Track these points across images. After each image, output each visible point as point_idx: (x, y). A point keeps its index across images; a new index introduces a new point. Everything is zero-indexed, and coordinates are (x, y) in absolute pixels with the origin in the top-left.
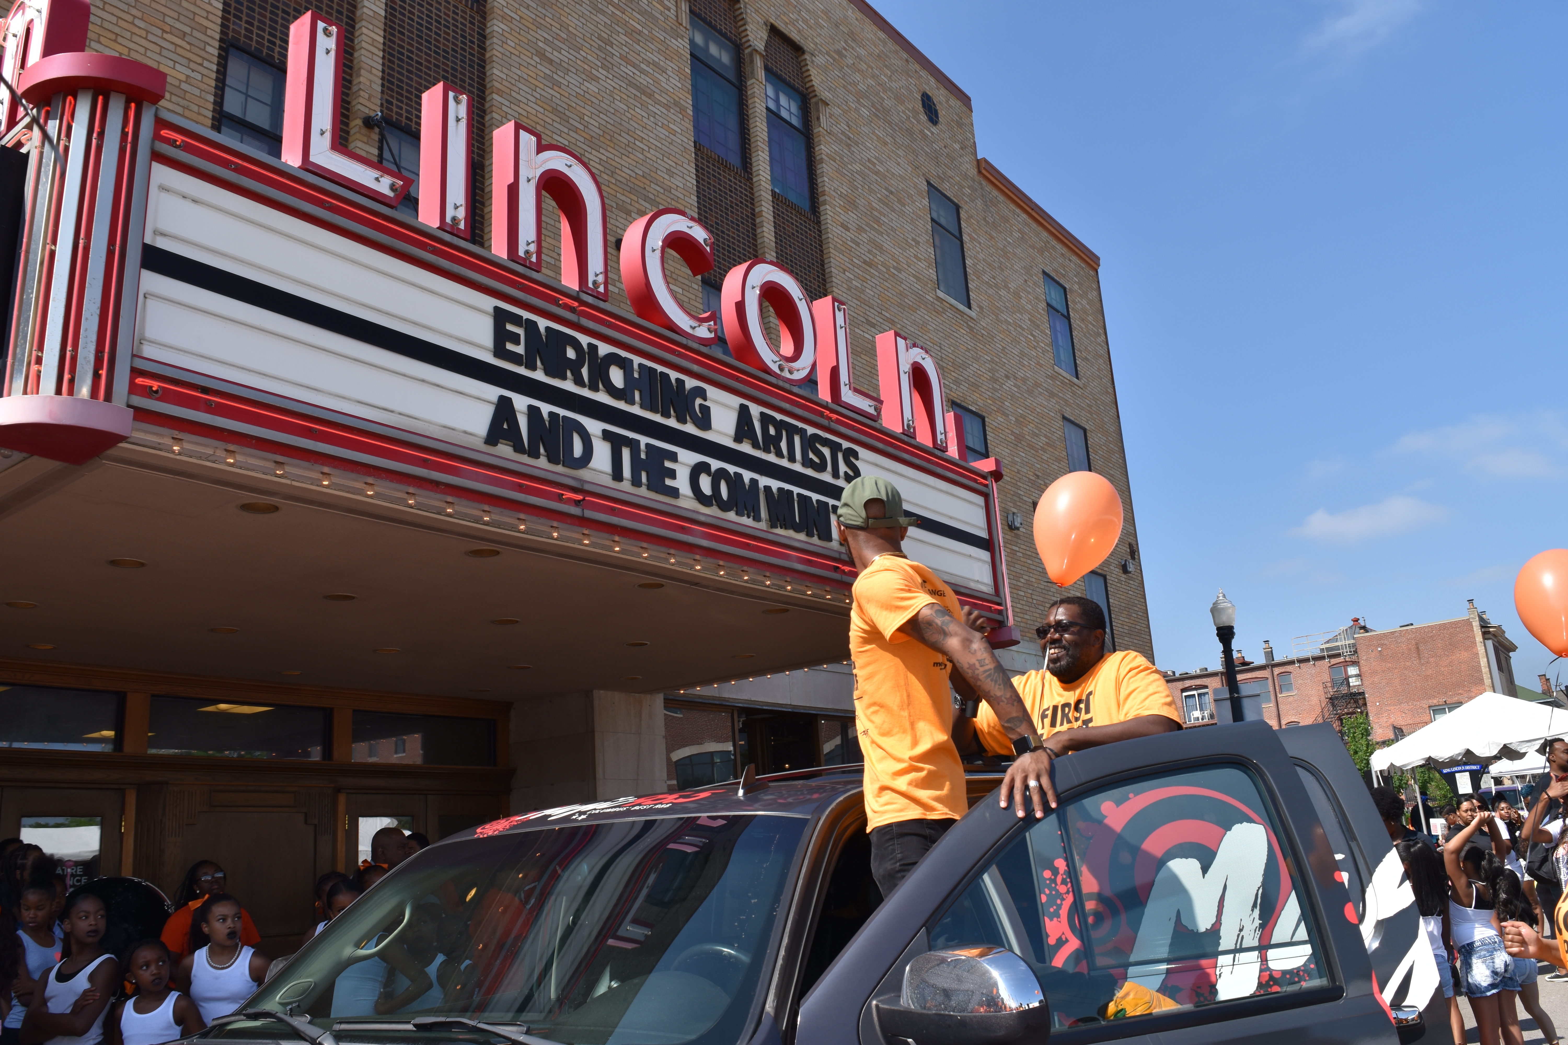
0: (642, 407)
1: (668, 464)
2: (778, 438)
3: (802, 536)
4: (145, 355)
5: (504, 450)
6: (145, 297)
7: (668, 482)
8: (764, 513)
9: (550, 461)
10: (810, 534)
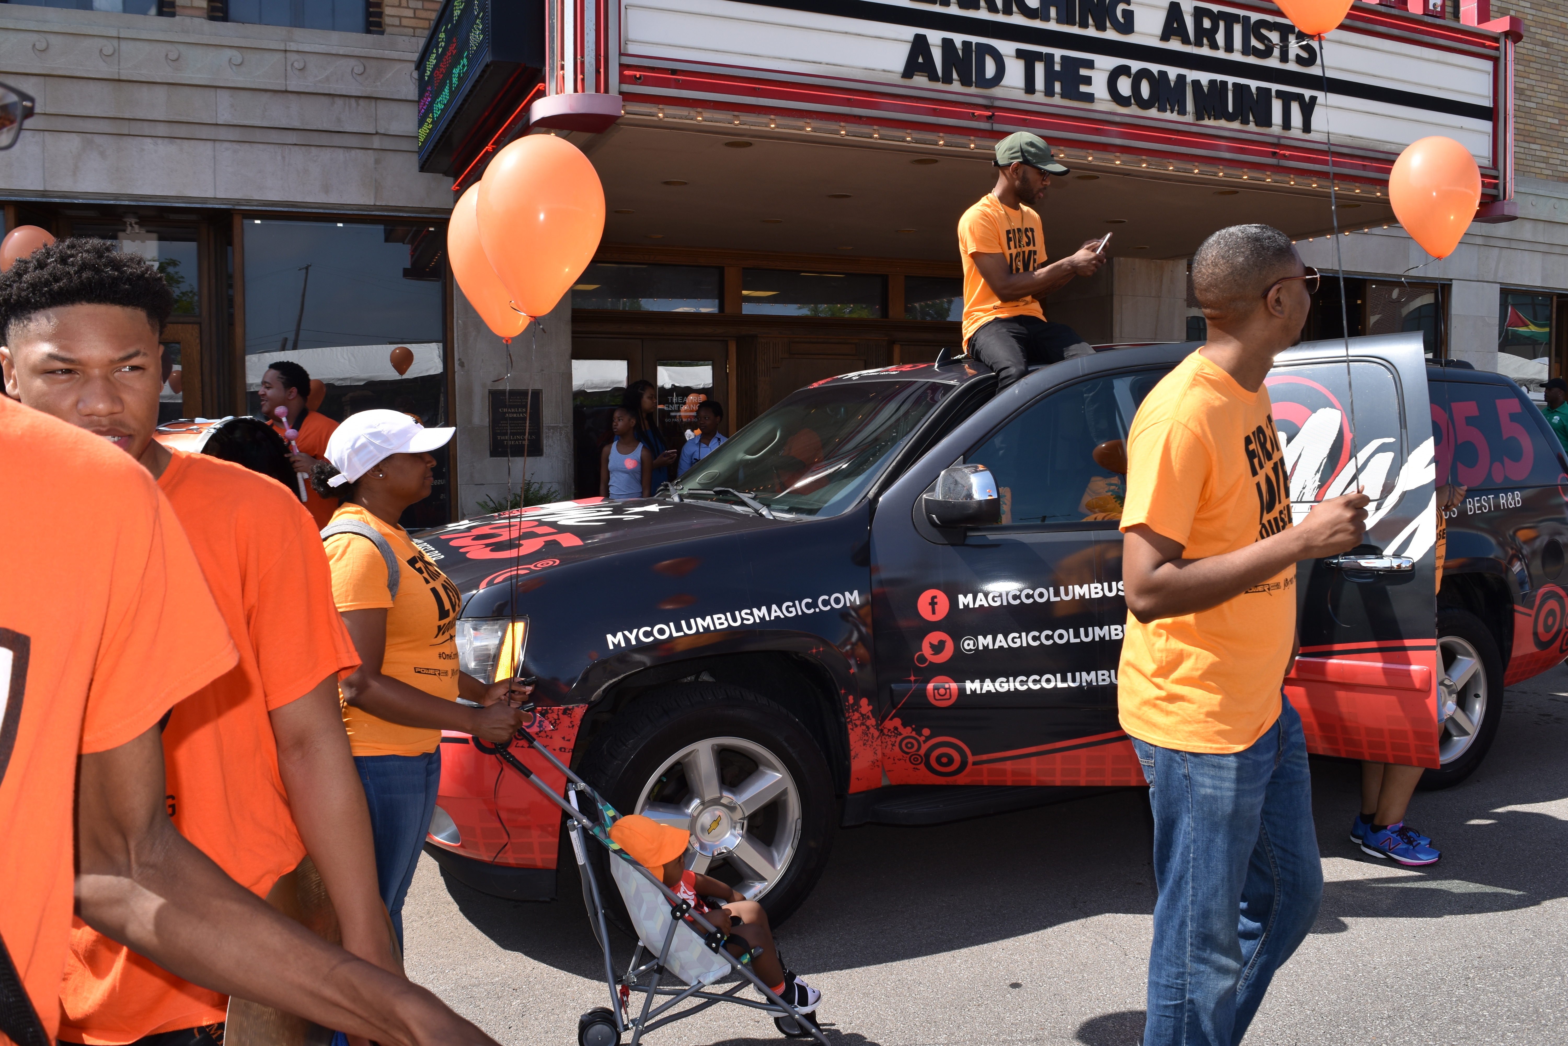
0: (1059, 21)
1: (1083, 72)
2: (1215, 29)
3: (1236, 125)
4: (630, 52)
5: (920, 80)
6: (626, 8)
7: (1083, 89)
8: (1190, 106)
9: (963, 84)
10: (1245, 122)
